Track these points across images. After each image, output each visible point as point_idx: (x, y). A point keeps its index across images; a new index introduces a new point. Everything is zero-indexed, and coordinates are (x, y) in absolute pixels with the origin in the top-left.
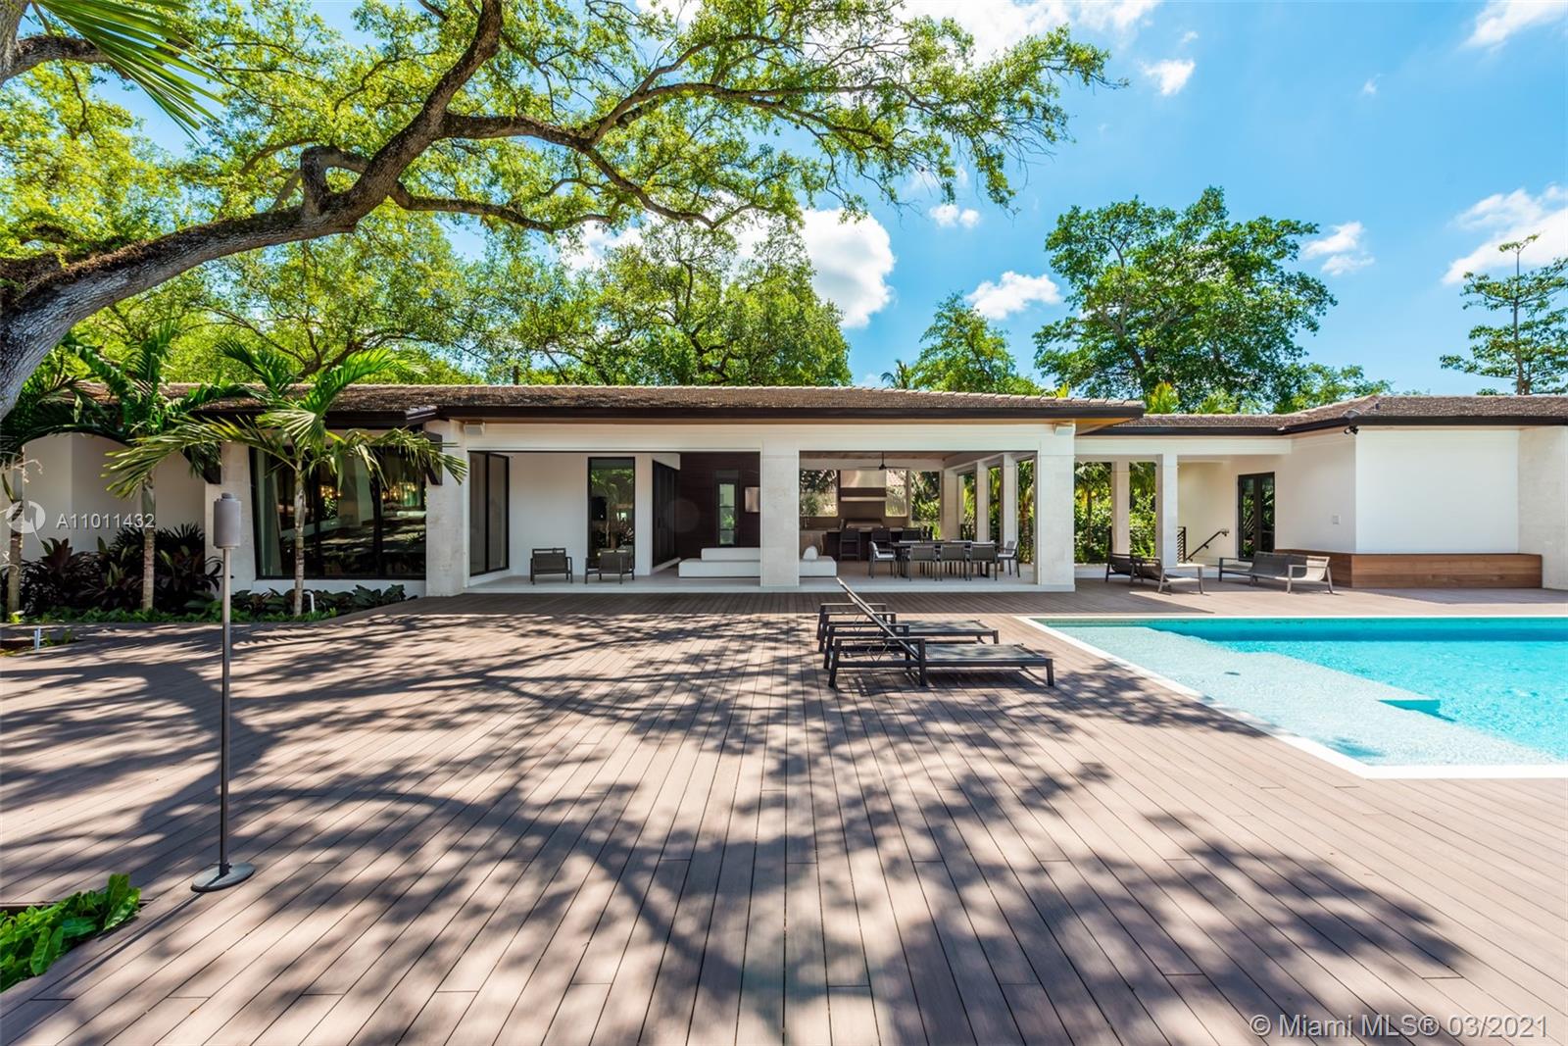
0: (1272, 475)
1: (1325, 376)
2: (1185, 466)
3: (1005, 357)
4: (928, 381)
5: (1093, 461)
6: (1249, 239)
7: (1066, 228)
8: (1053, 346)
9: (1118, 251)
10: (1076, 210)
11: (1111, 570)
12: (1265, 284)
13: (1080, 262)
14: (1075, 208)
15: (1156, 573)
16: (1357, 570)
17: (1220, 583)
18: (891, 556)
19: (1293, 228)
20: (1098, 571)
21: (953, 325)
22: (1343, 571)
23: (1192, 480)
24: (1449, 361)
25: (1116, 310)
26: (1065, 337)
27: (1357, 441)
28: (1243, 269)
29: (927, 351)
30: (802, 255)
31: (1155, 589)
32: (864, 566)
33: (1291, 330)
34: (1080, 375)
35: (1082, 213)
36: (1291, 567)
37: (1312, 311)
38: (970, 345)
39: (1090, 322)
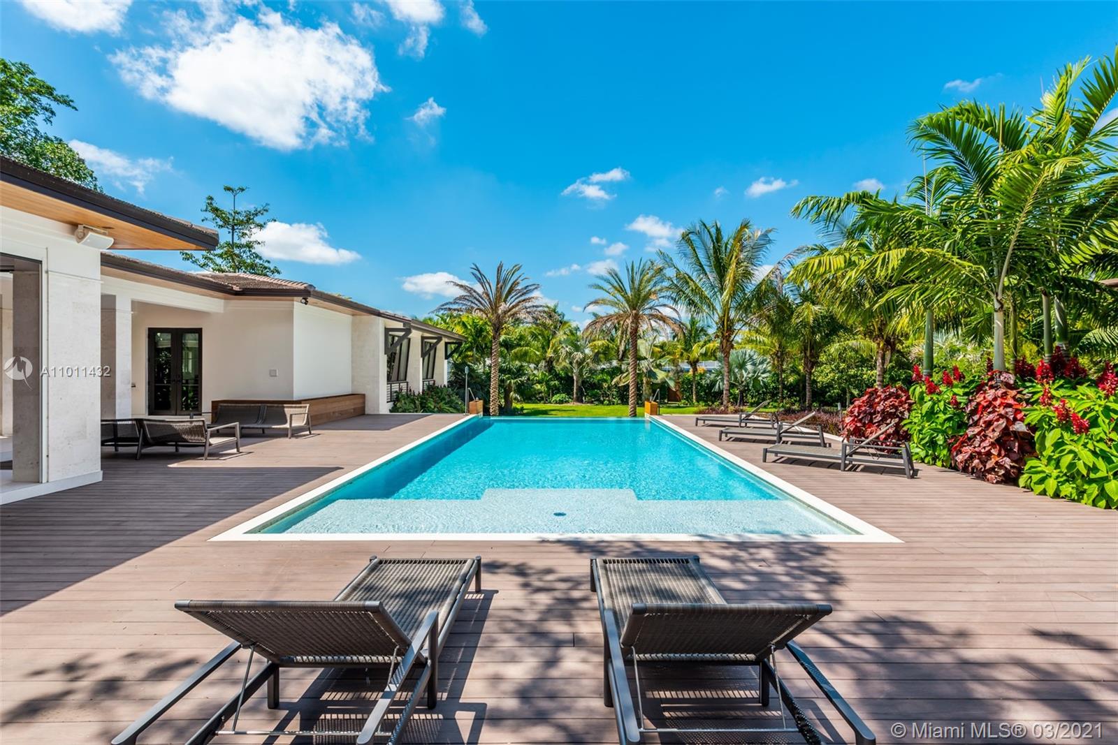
27: (294, 310)
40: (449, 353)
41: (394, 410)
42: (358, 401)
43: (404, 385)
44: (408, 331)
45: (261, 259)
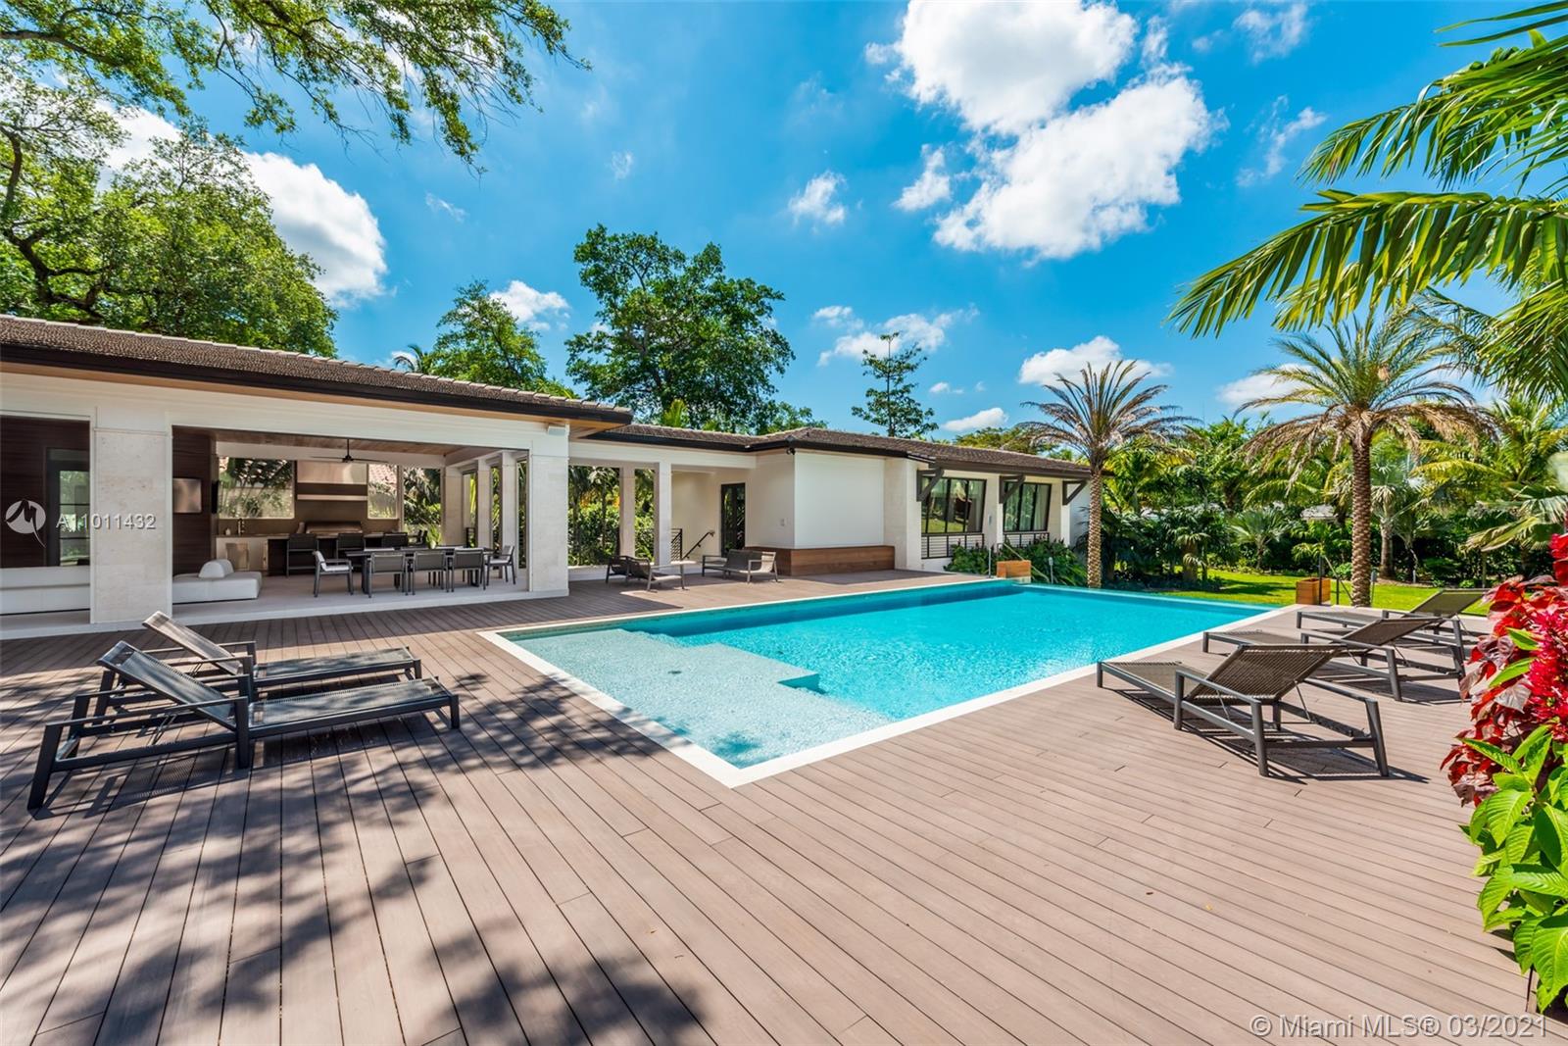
0: (743, 485)
1: (790, 413)
2: (679, 475)
3: (536, 359)
4: (451, 371)
5: (604, 466)
6: (739, 294)
7: (593, 244)
8: (584, 356)
9: (641, 278)
10: (602, 229)
11: (611, 572)
12: (751, 334)
13: (605, 281)
14: (601, 227)
15: (646, 572)
16: (795, 561)
17: (701, 578)
18: (346, 568)
19: (768, 293)
20: (599, 572)
21: (477, 315)
22: (787, 563)
23: (688, 488)
24: (857, 411)
25: (641, 333)
26: (596, 349)
27: (796, 461)
28: (738, 319)
29: (445, 338)
30: (244, 177)
31: (643, 586)
32: (305, 582)
33: (766, 372)
34: (610, 387)
35: (608, 234)
36: (750, 561)
37: (780, 360)
38: (497, 340)
39: (618, 339)
40: (1068, 495)
42: (888, 553)
44: (938, 473)
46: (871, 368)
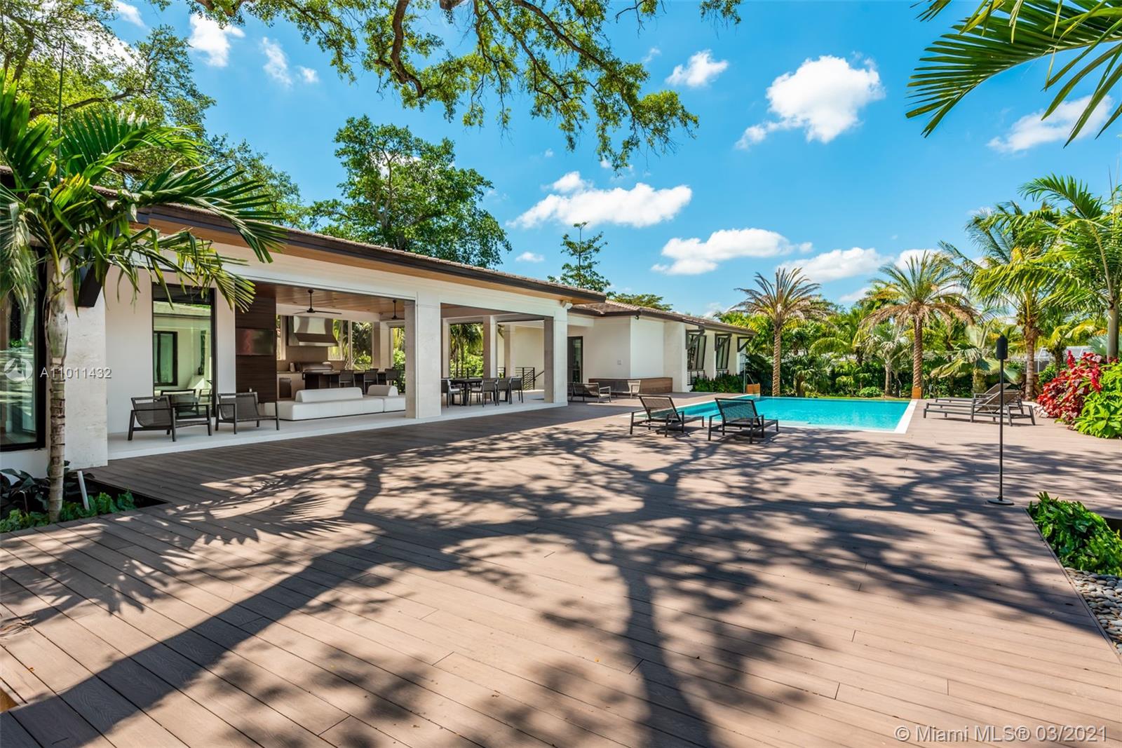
0: (581, 338)
19: (480, 180)
27: (631, 323)
36: (630, 386)
40: (741, 346)
41: (694, 390)
42: (668, 382)
43: (701, 373)
44: (702, 331)
45: (597, 275)
46: (566, 247)
